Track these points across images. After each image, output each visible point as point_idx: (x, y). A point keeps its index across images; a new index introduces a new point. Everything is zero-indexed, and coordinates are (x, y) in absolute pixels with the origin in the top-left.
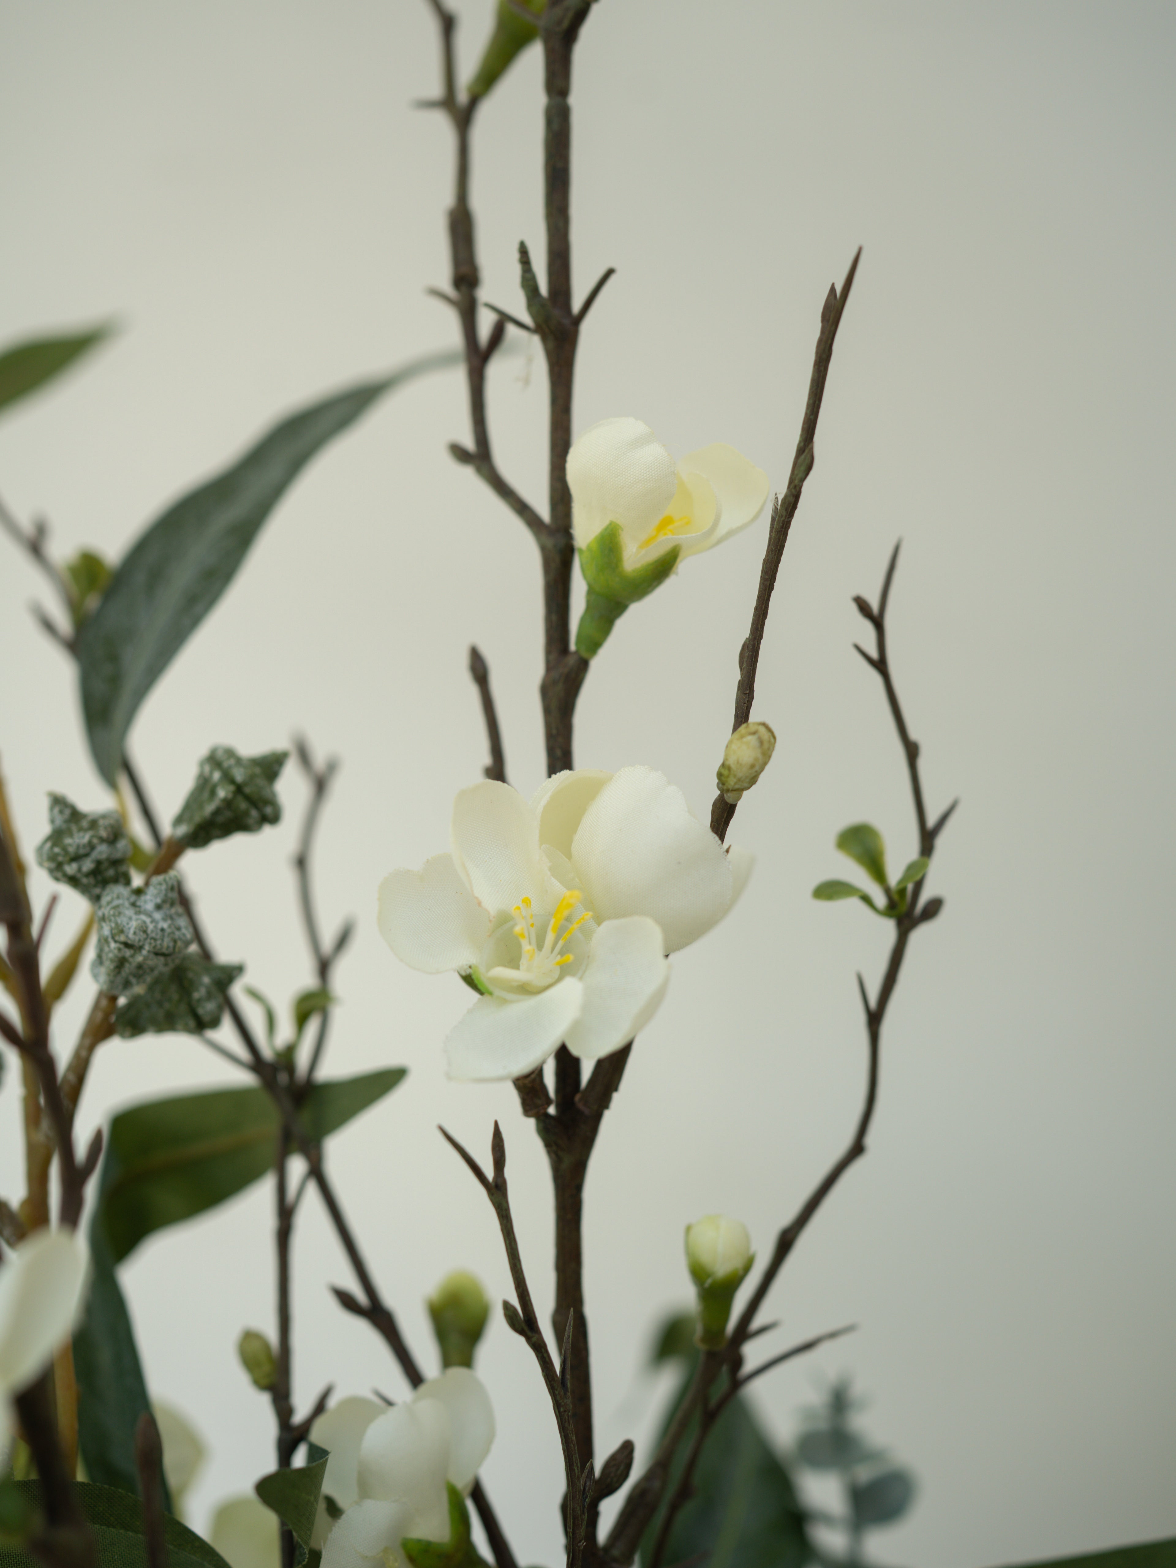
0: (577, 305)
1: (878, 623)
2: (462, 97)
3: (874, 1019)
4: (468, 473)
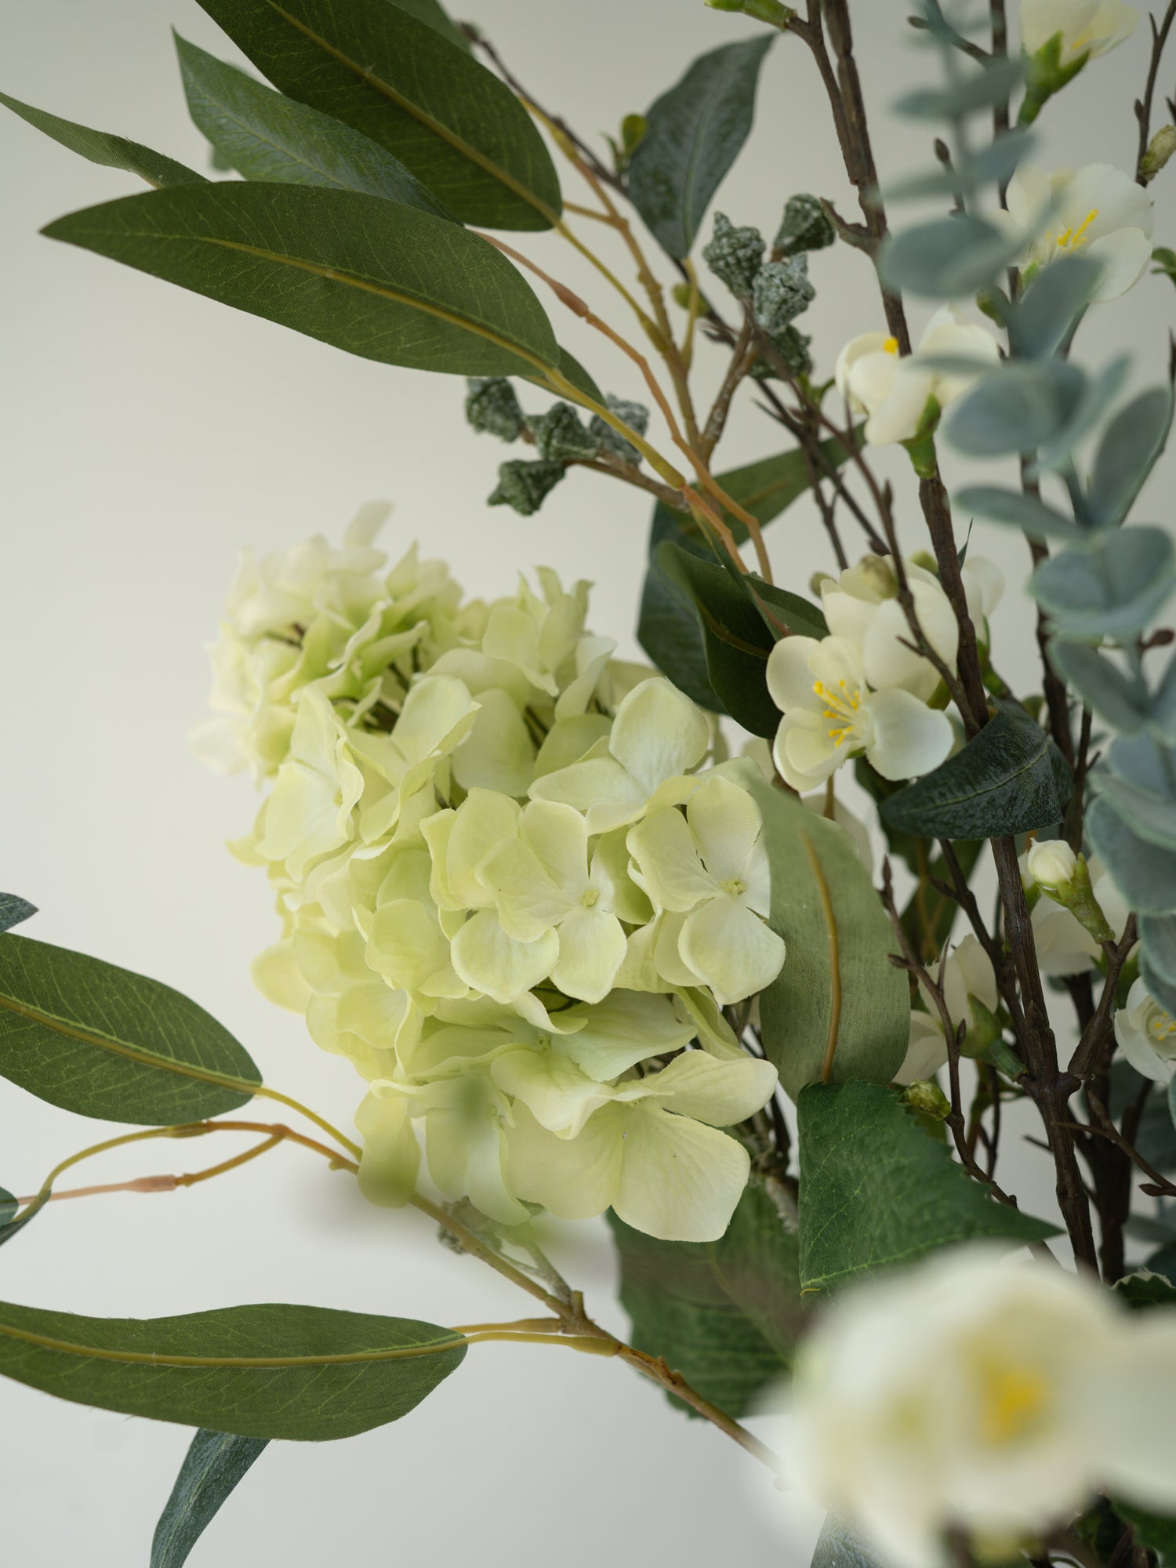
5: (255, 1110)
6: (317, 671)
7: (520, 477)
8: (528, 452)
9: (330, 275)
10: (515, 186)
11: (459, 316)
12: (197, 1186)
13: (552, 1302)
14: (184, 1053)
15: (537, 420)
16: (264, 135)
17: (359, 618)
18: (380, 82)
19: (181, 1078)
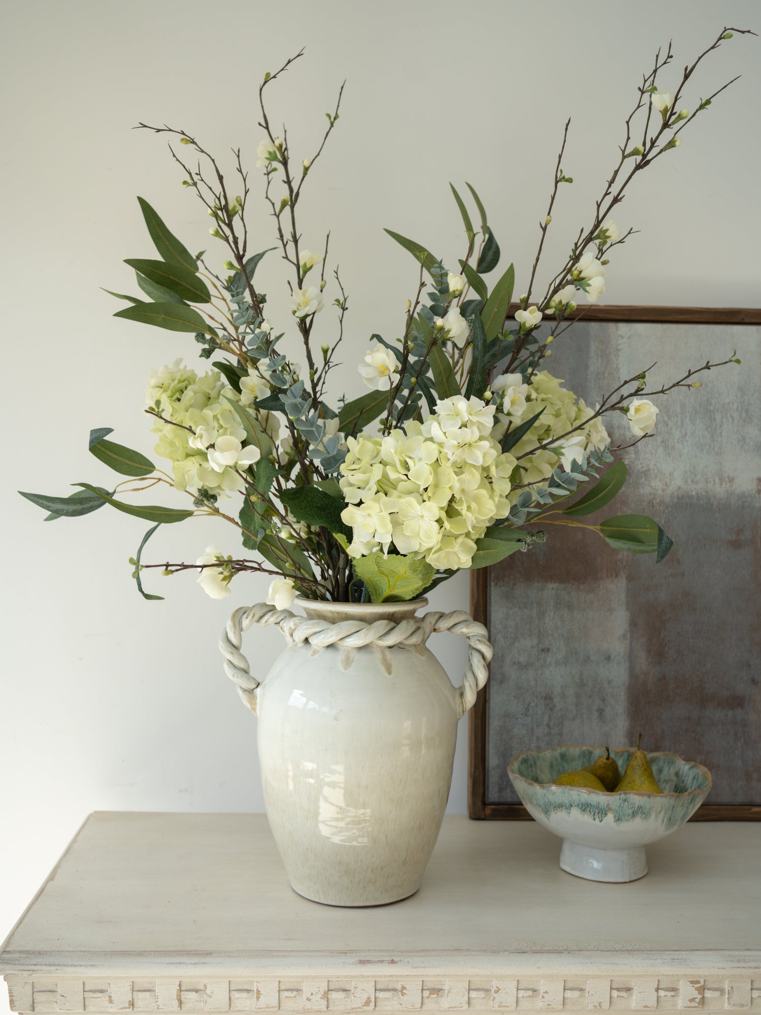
0: (297, 238)
1: (337, 273)
2: (277, 214)
3: (341, 321)
4: (285, 260)
5: (155, 474)
6: (165, 391)
7: (205, 352)
8: (206, 346)
9: (164, 317)
10: (202, 295)
11: (189, 322)
12: (144, 490)
13: (213, 510)
14: (141, 464)
15: (208, 340)
16: (152, 289)
17: (173, 381)
18: (174, 279)
19: (141, 468)
